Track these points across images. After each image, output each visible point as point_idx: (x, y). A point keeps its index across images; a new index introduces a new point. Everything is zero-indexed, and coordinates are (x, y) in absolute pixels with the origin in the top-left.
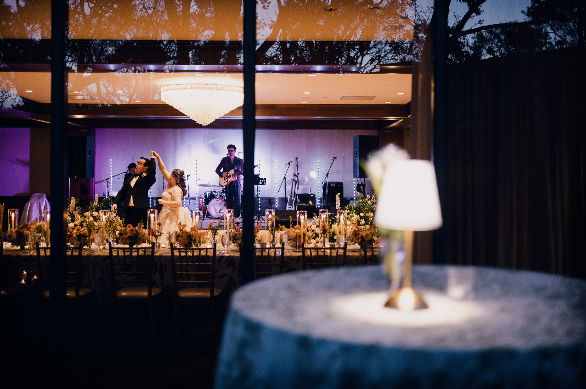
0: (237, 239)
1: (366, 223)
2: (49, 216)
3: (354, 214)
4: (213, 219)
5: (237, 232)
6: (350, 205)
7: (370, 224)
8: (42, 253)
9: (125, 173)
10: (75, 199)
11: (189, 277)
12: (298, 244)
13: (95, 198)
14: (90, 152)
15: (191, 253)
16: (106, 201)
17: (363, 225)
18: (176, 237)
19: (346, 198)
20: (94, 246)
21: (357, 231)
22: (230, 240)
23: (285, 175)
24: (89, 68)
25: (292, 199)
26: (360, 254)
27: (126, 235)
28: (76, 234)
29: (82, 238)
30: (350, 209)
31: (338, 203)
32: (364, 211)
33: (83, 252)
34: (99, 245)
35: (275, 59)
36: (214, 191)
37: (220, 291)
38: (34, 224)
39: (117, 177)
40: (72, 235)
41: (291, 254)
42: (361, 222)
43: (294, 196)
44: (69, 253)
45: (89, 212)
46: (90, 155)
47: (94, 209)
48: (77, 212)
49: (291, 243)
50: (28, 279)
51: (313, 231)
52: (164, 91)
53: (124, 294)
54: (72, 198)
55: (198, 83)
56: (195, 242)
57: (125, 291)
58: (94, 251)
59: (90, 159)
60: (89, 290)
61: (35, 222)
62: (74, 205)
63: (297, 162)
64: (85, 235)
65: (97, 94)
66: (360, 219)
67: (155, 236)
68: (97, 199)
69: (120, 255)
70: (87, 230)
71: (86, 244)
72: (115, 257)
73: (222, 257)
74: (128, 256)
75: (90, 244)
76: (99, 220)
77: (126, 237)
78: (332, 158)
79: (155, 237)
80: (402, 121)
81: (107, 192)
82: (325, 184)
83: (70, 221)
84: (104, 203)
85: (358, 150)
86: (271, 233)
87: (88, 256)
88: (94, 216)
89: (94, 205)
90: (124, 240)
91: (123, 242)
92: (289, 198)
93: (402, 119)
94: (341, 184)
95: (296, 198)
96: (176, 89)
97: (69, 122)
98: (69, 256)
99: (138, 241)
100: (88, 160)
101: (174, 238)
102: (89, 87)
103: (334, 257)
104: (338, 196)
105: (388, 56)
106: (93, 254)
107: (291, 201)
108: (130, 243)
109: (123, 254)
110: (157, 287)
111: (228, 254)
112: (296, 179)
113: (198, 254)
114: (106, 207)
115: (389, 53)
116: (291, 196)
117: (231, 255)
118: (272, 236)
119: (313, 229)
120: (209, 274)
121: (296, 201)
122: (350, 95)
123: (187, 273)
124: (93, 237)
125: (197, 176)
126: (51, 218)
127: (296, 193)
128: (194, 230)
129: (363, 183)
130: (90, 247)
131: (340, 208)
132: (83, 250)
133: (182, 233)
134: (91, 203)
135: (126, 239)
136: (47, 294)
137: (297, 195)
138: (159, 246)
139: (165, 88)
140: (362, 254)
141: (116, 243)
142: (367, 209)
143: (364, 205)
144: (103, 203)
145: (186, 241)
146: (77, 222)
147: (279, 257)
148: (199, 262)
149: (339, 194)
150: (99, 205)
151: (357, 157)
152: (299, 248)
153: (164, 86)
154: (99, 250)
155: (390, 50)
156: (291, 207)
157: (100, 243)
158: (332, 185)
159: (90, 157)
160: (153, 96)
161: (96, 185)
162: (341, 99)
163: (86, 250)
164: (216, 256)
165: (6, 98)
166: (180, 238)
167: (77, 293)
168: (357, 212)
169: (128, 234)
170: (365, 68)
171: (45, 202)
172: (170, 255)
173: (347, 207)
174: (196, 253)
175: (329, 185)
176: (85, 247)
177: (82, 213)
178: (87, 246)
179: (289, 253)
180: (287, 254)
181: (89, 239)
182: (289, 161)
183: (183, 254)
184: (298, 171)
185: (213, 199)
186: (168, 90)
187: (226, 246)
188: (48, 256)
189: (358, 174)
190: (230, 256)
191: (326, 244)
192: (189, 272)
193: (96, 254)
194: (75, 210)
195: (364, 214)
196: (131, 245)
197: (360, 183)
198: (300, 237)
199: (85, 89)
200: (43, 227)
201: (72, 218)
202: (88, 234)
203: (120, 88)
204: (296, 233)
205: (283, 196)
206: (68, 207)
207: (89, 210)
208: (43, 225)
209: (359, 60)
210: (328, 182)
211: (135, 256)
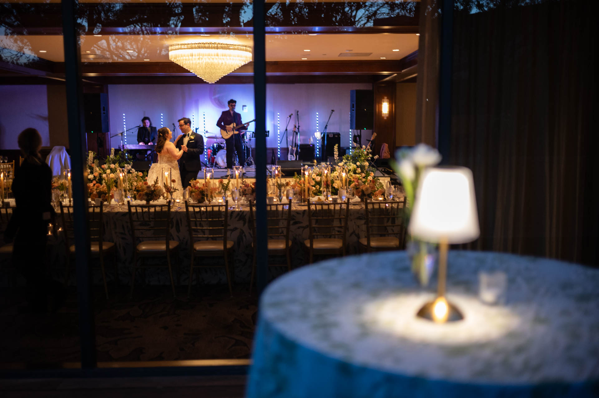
0: (246, 194)
1: (362, 172)
2: (69, 175)
3: (351, 163)
4: (221, 168)
5: (246, 188)
6: (347, 155)
7: (365, 172)
8: (65, 210)
9: (138, 127)
10: (93, 153)
11: (203, 232)
12: (303, 197)
13: (111, 151)
14: (104, 108)
15: (204, 208)
16: (121, 154)
17: (359, 174)
18: (190, 192)
19: (343, 148)
20: (113, 202)
21: (358, 185)
22: (240, 195)
23: (287, 127)
24: (98, 24)
25: (293, 149)
26: (361, 207)
27: (143, 192)
28: (97, 192)
29: (102, 195)
30: (347, 159)
31: (336, 153)
32: (360, 161)
33: (104, 209)
34: (119, 202)
35: (275, 16)
36: (221, 142)
37: (232, 243)
38: (56, 182)
39: (131, 131)
40: (93, 192)
41: (297, 208)
42: (357, 171)
43: (295, 146)
44: (91, 210)
45: (106, 165)
46: (104, 110)
47: (110, 161)
48: (95, 165)
49: (297, 198)
50: (54, 231)
51: (313, 179)
52: (172, 50)
53: (144, 248)
54: (90, 152)
55: (204, 43)
56: (207, 197)
57: (144, 244)
58: (113, 207)
59: (104, 115)
60: (111, 244)
61: (57, 181)
62: (93, 158)
63: (298, 115)
64: (105, 192)
65: (107, 49)
66: (357, 168)
67: (170, 192)
68: (113, 152)
69: (138, 211)
70: (106, 187)
71: (106, 200)
72: (134, 213)
73: (233, 212)
74: (145, 212)
75: (110, 200)
76: (116, 172)
77: (143, 193)
78: (330, 111)
79: (170, 194)
80: (396, 76)
81: (122, 145)
82: (324, 135)
83: (90, 173)
84: (120, 156)
85: (355, 103)
86: (277, 188)
87: (109, 213)
88: (112, 168)
89: (111, 158)
90: (141, 196)
91: (141, 198)
92: (290, 147)
93: (396, 73)
94: (339, 134)
95: (297, 148)
96: (183, 49)
97: (83, 80)
98: (91, 213)
99: (155, 197)
100: (103, 116)
101: (187, 194)
102: (99, 43)
103: (338, 210)
104: (336, 147)
105: (380, 10)
106: (113, 211)
107: (292, 150)
108: (147, 199)
109: (141, 211)
110: (174, 240)
111: (238, 209)
112: (297, 130)
113: (211, 210)
114: (122, 160)
115: (382, 7)
116: (292, 146)
117: (241, 209)
118: (279, 191)
119: (313, 177)
120: (222, 229)
121: (297, 151)
122: (348, 52)
123: (201, 228)
124: (112, 194)
125: (205, 129)
126: (72, 176)
127: (297, 144)
128: (206, 186)
129: (359, 134)
130: (110, 203)
131: (338, 158)
132: (104, 206)
133: (195, 189)
134: (108, 156)
135: (143, 195)
136: (73, 249)
137: (298, 145)
138: (174, 201)
139: (173, 47)
140: (363, 208)
141: (134, 198)
142: (363, 158)
143: (360, 155)
144: (118, 156)
145: (199, 197)
146: (96, 174)
147: (286, 211)
148: (212, 218)
149: (337, 145)
150: (116, 158)
151: (353, 110)
152: (304, 201)
153: (171, 46)
154: (119, 206)
155: (383, 4)
156: (292, 156)
157: (119, 200)
158: (330, 136)
159: (104, 113)
160: (161, 51)
161: (111, 138)
162: (339, 56)
163: (106, 206)
164: (229, 211)
165: (21, 56)
166: (193, 194)
167: (101, 247)
168: (354, 162)
169: (145, 190)
170: (359, 22)
171: (64, 155)
172: (185, 210)
173: (344, 157)
174: (209, 209)
175: (328, 135)
176: (105, 203)
177: (100, 166)
178: (107, 202)
179: (295, 207)
180: (293, 208)
181: (109, 195)
182: (290, 114)
183: (197, 209)
184: (299, 124)
185: (220, 150)
186: (176, 49)
187: (236, 202)
188: (72, 213)
189: (354, 126)
190: (241, 211)
191: (328, 198)
192: (203, 227)
193: (116, 210)
194: (93, 163)
195: (360, 163)
196: (148, 201)
197: (356, 134)
198: (304, 191)
199: (96, 45)
200: (65, 185)
201: (91, 171)
202: (108, 191)
203: (129, 43)
204: (301, 188)
205: (285, 146)
206: (87, 160)
207: (106, 162)
208: (65, 183)
209: (354, 14)
210: (327, 133)
211: (152, 212)
